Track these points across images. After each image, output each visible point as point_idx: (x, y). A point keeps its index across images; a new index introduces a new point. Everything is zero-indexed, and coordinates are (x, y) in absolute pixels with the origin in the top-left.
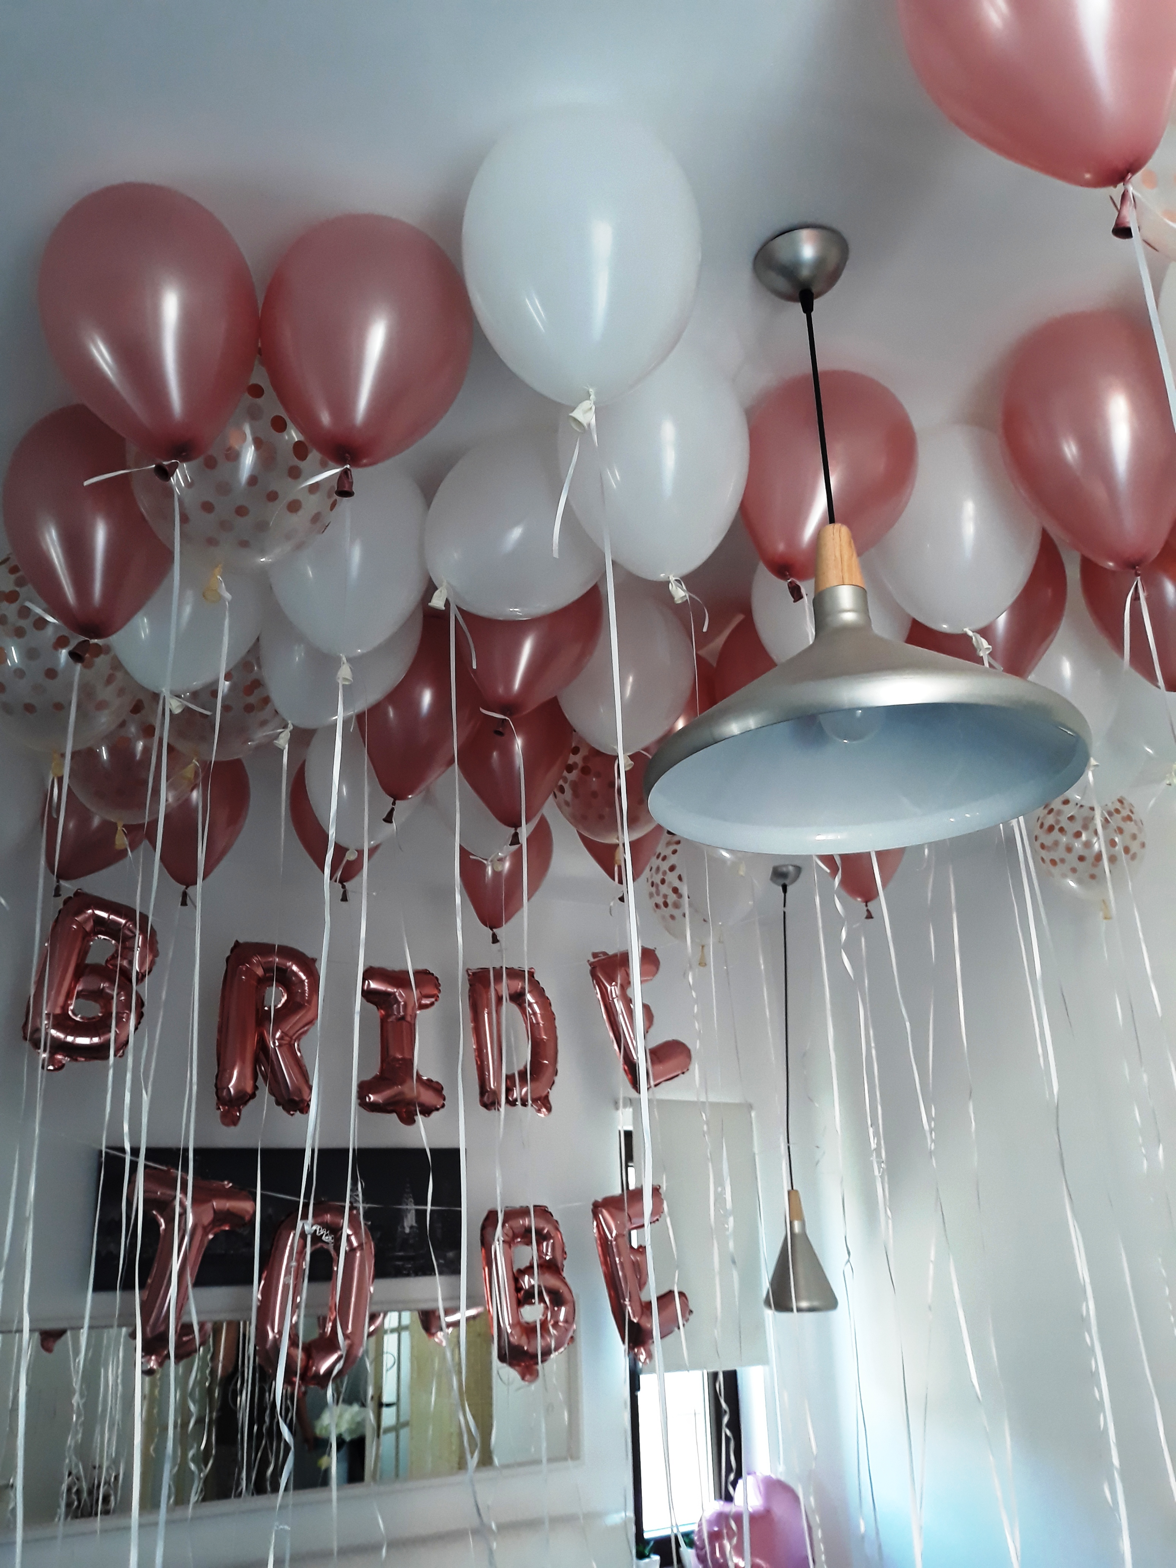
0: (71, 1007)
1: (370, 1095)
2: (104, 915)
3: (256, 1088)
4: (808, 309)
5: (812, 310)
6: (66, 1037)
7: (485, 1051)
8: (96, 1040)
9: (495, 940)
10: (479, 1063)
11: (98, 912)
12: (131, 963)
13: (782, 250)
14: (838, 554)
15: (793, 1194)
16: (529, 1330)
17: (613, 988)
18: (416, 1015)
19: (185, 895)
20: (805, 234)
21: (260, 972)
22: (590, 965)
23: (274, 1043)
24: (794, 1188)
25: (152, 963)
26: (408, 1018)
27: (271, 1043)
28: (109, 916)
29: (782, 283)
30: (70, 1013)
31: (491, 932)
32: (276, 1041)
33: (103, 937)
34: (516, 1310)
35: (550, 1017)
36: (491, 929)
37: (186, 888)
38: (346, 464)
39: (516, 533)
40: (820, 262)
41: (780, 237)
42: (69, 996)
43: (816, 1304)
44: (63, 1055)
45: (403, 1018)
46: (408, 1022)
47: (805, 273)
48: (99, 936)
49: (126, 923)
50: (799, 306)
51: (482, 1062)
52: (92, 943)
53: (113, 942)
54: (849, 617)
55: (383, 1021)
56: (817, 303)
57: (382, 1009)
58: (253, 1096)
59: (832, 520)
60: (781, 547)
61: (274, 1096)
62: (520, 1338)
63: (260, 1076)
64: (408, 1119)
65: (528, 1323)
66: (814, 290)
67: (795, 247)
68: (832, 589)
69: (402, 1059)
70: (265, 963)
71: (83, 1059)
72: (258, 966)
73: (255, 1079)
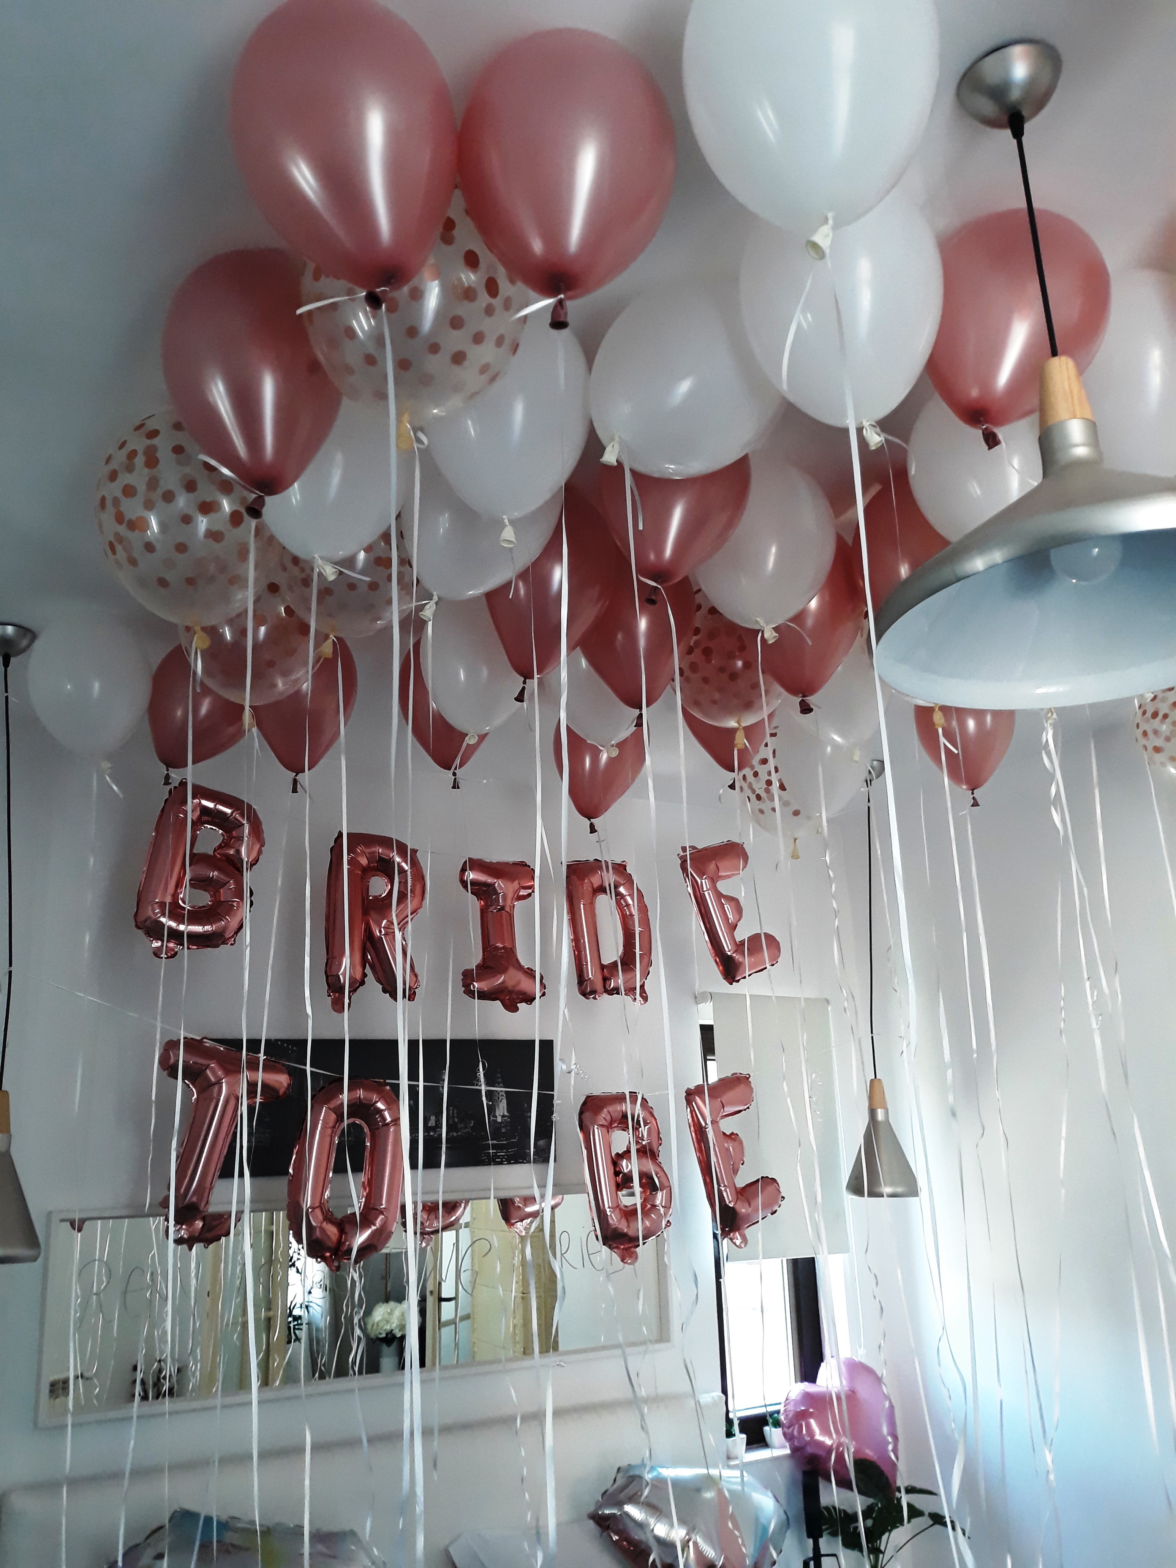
0: (181, 896)
1: (475, 983)
2: (210, 805)
3: (365, 975)
4: (1018, 134)
5: (1023, 134)
6: (178, 925)
7: (582, 941)
8: (208, 928)
9: (593, 830)
10: (576, 953)
11: (205, 803)
12: (238, 852)
13: (990, 69)
14: (1067, 387)
15: (876, 1083)
16: (629, 1214)
17: (703, 881)
18: (514, 906)
19: (295, 782)
20: (1017, 51)
21: (364, 861)
22: (681, 858)
23: (380, 932)
24: (877, 1077)
25: (260, 852)
26: (508, 909)
27: (377, 931)
28: (215, 806)
29: (988, 107)
30: (180, 902)
31: (589, 822)
32: (382, 930)
33: (209, 826)
34: (615, 1193)
35: (643, 909)
36: (589, 819)
37: (296, 776)
38: (560, 294)
39: (685, 387)
40: (1032, 82)
41: (992, 55)
42: (179, 884)
43: (899, 1190)
44: (175, 944)
45: (503, 908)
46: (507, 912)
47: (1015, 95)
48: (206, 825)
49: (232, 813)
50: (1008, 132)
51: (580, 952)
52: (198, 832)
53: (221, 831)
54: (1081, 451)
55: (483, 912)
56: (1027, 127)
57: (481, 899)
58: (362, 983)
59: (1054, 353)
60: (974, 393)
61: (381, 984)
62: (619, 1221)
63: (367, 964)
64: (512, 1007)
65: (626, 1207)
66: (1025, 113)
67: (1007, 68)
68: (1061, 424)
69: (503, 948)
70: (369, 853)
71: (195, 947)
72: (362, 856)
73: (364, 968)
